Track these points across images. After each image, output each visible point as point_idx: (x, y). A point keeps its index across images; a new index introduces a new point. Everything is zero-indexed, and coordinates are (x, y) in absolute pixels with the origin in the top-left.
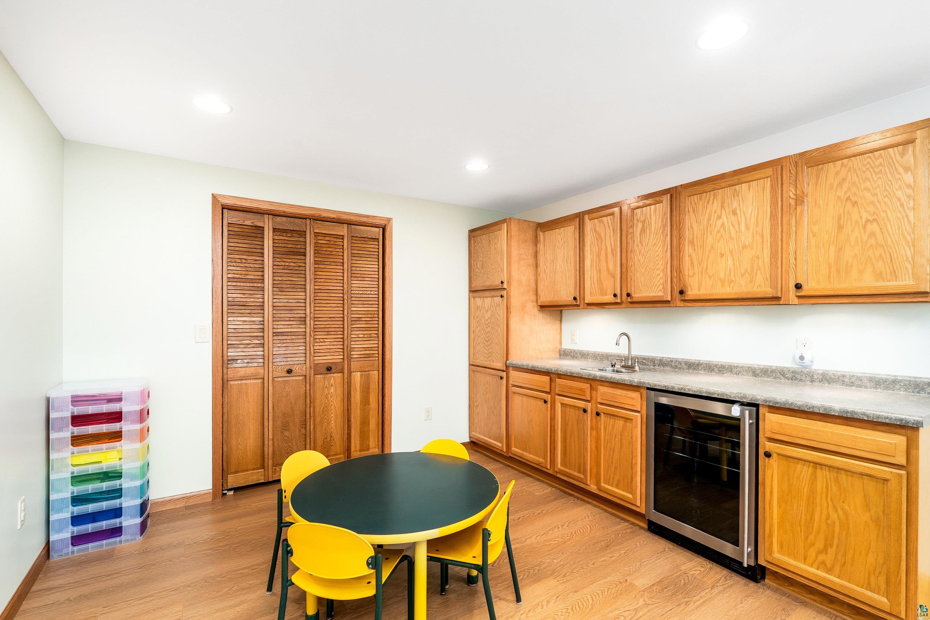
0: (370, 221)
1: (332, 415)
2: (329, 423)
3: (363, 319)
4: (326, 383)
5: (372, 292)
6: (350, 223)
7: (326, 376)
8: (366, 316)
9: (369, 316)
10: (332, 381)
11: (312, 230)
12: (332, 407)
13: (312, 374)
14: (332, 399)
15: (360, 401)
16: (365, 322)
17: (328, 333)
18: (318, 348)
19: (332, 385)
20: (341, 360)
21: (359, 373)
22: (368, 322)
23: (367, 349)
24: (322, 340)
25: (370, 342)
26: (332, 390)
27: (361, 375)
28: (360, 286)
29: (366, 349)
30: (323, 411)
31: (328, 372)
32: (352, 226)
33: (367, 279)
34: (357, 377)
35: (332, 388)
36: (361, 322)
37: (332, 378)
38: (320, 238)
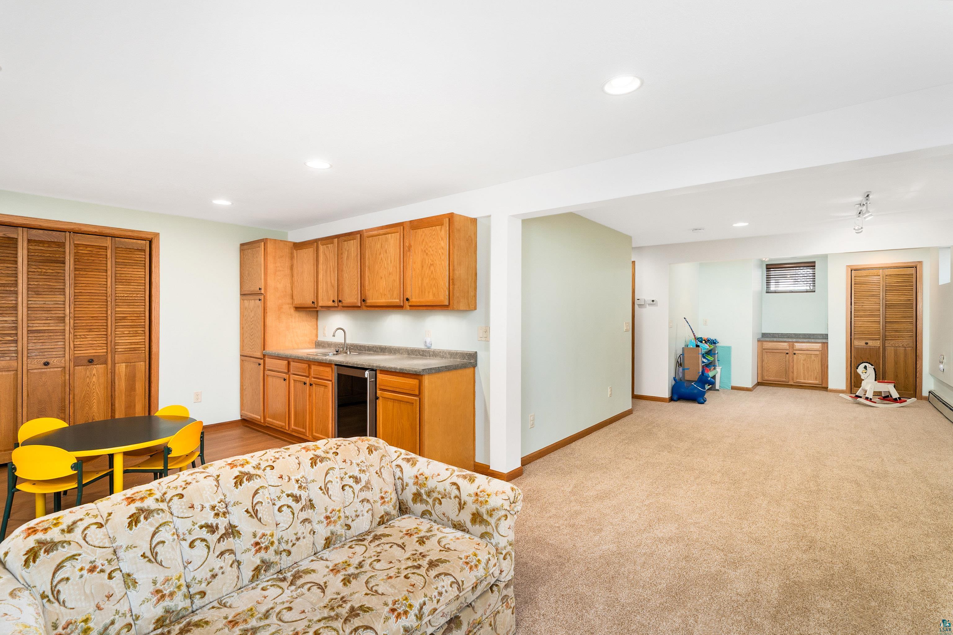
0: (136, 235)
1: (95, 401)
2: (90, 408)
3: (129, 318)
4: (88, 373)
5: (138, 295)
6: (113, 237)
7: (88, 367)
8: (132, 315)
9: (136, 315)
10: (94, 372)
11: (71, 242)
12: (95, 394)
13: (72, 366)
14: (94, 387)
15: (126, 388)
16: (131, 321)
17: (90, 330)
18: (78, 343)
19: (94, 375)
20: (105, 354)
21: (124, 364)
22: (134, 321)
23: (133, 344)
24: (83, 337)
25: (136, 338)
26: (94, 379)
27: (126, 367)
28: (125, 289)
29: (131, 343)
30: (84, 397)
31: (91, 364)
32: (117, 239)
33: (132, 284)
34: (122, 368)
35: (94, 377)
36: (126, 321)
37: (95, 369)
38: (81, 248)
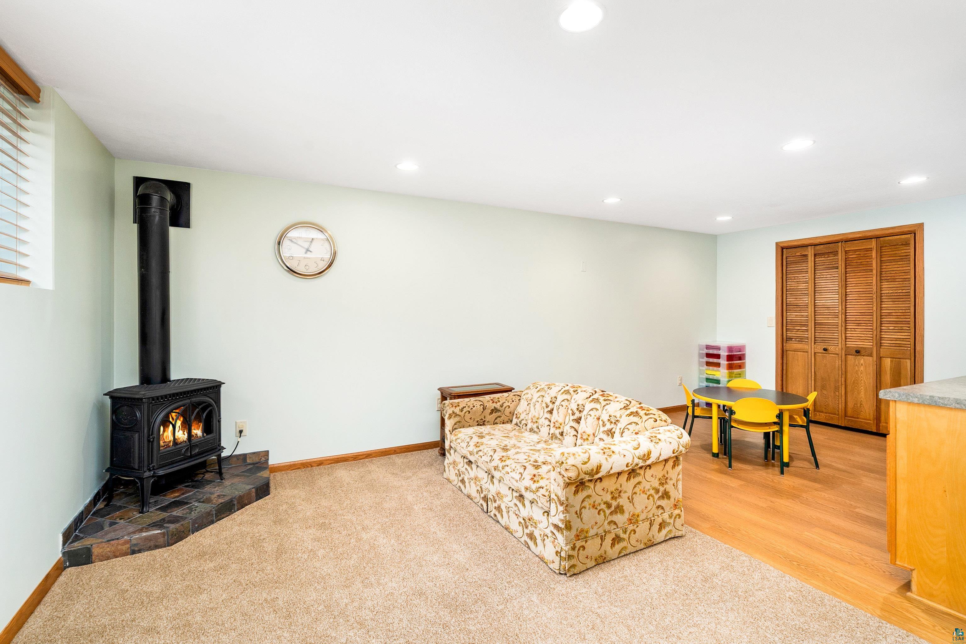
0: (897, 231)
1: (862, 388)
2: (859, 393)
3: (894, 314)
4: (857, 362)
5: (904, 291)
6: (877, 237)
7: (857, 357)
8: (897, 311)
9: (901, 311)
10: (862, 361)
11: (843, 250)
12: (862, 381)
13: (844, 354)
14: (862, 376)
15: (891, 383)
16: (896, 317)
17: (859, 324)
18: (849, 335)
19: (862, 365)
20: (871, 347)
21: (889, 359)
22: (899, 317)
23: (898, 340)
24: (853, 330)
25: (901, 334)
26: (862, 368)
27: (891, 361)
28: (891, 286)
29: (897, 339)
30: (854, 383)
31: (858, 354)
32: (881, 239)
33: (897, 280)
34: (887, 363)
35: (862, 367)
36: (891, 317)
37: (862, 359)
38: (851, 254)
